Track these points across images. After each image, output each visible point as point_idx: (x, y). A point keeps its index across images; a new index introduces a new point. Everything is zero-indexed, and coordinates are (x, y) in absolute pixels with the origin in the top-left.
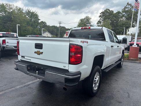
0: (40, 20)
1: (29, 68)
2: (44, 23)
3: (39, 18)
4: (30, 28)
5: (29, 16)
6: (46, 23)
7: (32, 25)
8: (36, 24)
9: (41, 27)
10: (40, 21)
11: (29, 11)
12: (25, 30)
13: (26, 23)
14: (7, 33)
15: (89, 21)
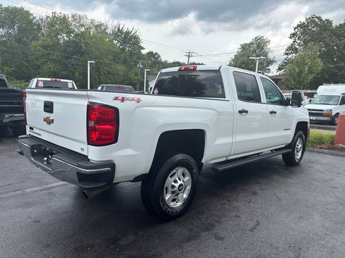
0: (143, 48)
1: (35, 151)
2: (154, 57)
3: (142, 45)
4: (120, 68)
5: (119, 42)
6: (159, 56)
7: (124, 62)
8: (135, 58)
9: (144, 66)
10: (144, 52)
11: (119, 29)
12: (109, 73)
13: (111, 58)
14: (53, 79)
15: (263, 49)
